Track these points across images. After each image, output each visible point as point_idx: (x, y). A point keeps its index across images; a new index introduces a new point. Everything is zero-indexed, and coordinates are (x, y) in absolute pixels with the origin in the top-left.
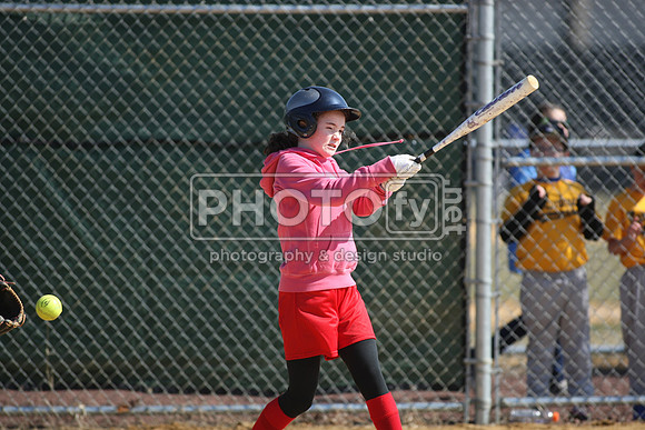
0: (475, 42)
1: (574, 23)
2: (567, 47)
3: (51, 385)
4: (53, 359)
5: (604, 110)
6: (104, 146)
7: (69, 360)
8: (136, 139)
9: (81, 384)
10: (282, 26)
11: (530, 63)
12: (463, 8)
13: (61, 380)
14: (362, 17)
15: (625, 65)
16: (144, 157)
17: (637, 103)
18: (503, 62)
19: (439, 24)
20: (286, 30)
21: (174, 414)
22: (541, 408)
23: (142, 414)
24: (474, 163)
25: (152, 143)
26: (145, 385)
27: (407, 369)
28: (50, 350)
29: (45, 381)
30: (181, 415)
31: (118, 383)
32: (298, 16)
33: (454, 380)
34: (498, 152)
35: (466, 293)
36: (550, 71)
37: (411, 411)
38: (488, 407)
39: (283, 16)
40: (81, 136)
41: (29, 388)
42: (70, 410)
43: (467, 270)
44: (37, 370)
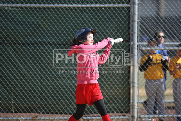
0: (132, 15)
1: (160, 10)
2: (158, 16)
3: (13, 112)
4: (14, 104)
5: (169, 34)
6: (28, 44)
7: (19, 104)
8: (37, 42)
9: (22, 111)
10: (78, 10)
11: (148, 21)
12: (129, 5)
13: (16, 110)
14: (101, 8)
15: (174, 22)
16: (39, 47)
17: (178, 32)
18: (140, 21)
19: (122, 10)
20: (80, 12)
21: (48, 120)
22: (151, 118)
23: (39, 120)
24: (132, 49)
25: (42, 43)
26: (40, 112)
27: (113, 107)
28: (13, 102)
29: (12, 110)
30: (50, 120)
31: (32, 111)
32: (83, 8)
33: (126, 110)
34: (139, 46)
35: (130, 86)
36: (153, 23)
37: (114, 119)
38: (136, 118)
39: (78, 8)
40: (22, 41)
41: (7, 112)
42: (19, 118)
43: (130, 79)
44: (9, 107)
